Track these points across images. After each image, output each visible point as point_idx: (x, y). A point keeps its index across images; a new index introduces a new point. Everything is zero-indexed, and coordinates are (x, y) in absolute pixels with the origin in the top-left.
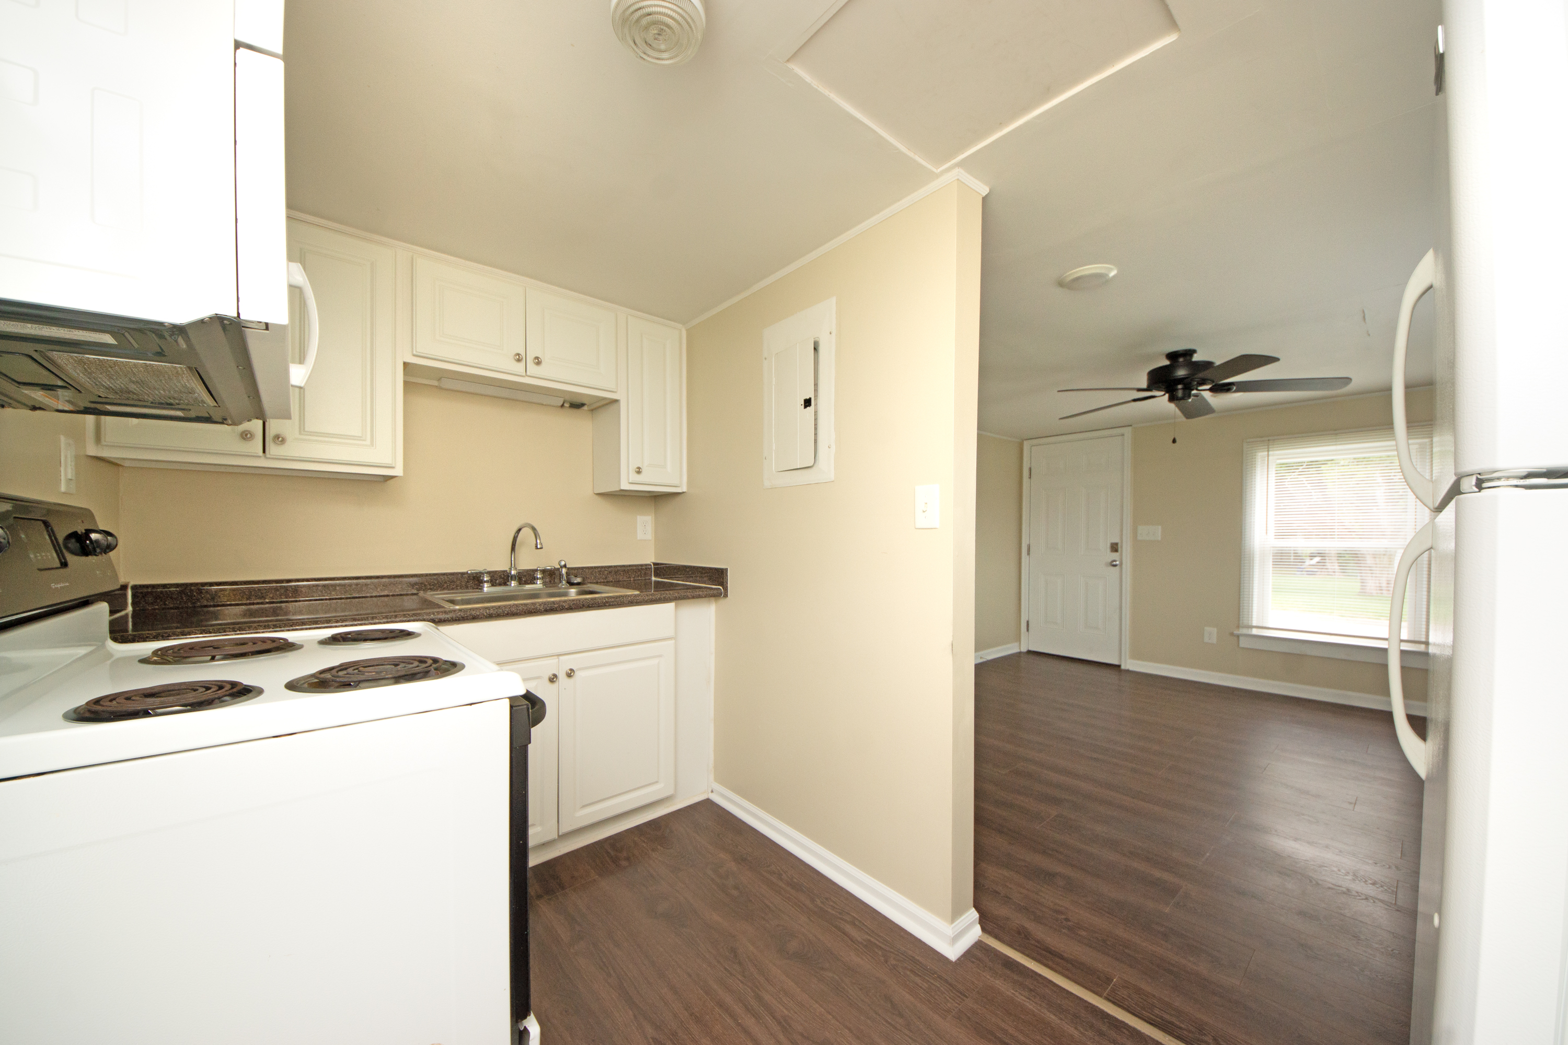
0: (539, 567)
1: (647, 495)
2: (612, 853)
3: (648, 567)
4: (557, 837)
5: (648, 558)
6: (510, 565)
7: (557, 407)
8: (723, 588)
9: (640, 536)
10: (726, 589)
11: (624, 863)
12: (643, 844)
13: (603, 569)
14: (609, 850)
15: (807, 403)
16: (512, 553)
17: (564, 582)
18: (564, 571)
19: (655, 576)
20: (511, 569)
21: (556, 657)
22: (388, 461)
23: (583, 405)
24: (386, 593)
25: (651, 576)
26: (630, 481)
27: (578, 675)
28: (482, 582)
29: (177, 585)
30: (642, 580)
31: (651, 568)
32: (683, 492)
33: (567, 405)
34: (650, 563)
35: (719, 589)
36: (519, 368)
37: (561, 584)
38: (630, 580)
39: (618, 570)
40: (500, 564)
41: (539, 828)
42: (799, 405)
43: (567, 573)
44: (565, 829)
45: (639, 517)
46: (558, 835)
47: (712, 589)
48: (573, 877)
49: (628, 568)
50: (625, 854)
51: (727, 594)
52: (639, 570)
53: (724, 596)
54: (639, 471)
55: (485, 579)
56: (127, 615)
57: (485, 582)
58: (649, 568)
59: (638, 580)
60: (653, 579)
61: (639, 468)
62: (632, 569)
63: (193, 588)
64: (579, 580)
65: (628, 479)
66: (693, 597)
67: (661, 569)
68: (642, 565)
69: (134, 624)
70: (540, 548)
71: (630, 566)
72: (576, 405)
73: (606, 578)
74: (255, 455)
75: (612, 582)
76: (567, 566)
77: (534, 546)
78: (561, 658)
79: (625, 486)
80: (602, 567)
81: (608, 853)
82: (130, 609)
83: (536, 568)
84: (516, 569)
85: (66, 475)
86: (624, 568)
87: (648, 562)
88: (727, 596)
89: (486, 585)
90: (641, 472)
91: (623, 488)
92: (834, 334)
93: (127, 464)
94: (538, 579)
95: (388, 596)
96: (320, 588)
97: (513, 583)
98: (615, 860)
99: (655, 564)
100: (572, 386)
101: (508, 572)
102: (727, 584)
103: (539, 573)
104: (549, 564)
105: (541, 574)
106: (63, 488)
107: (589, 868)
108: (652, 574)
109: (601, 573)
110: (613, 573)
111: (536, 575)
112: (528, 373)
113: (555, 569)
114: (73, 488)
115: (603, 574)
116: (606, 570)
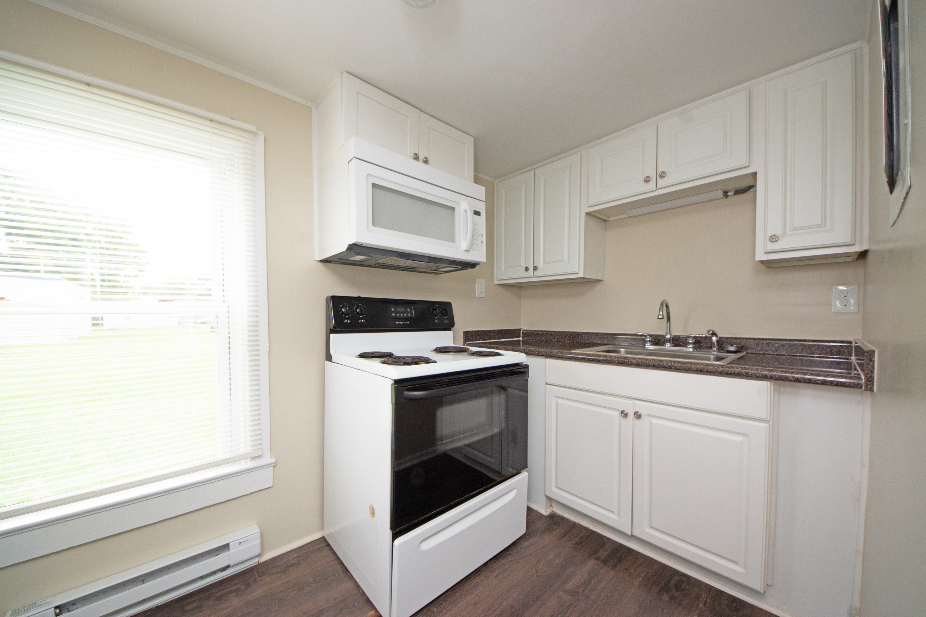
4: (630, 534)
6: (665, 331)
8: (865, 380)
10: (870, 381)
13: (772, 342)
17: (713, 348)
18: (714, 339)
20: (666, 334)
21: (632, 400)
22: (575, 270)
23: (750, 187)
26: (765, 251)
27: (648, 420)
28: (645, 341)
29: (532, 331)
32: (866, 251)
33: (729, 193)
34: (851, 340)
37: (712, 351)
38: (813, 357)
39: (794, 345)
40: (659, 330)
43: (717, 341)
44: (637, 534)
46: (632, 534)
48: (627, 569)
49: (811, 343)
51: (872, 387)
53: (865, 390)
54: (774, 239)
56: (519, 340)
57: (647, 341)
59: (827, 358)
61: (775, 236)
64: (732, 349)
69: (522, 344)
72: (742, 190)
74: (531, 276)
76: (719, 336)
78: (635, 401)
79: (761, 257)
83: (688, 335)
84: (671, 334)
85: (479, 291)
86: (804, 343)
88: (872, 390)
89: (648, 343)
90: (778, 239)
91: (758, 259)
97: (669, 345)
101: (665, 336)
102: (872, 372)
103: (691, 339)
104: (702, 332)
105: (692, 340)
106: (477, 296)
107: (643, 575)
108: (852, 352)
109: (770, 345)
110: (787, 347)
111: (688, 341)
112: (658, 187)
113: (706, 337)
114: (483, 295)
115: (772, 346)
116: (777, 343)
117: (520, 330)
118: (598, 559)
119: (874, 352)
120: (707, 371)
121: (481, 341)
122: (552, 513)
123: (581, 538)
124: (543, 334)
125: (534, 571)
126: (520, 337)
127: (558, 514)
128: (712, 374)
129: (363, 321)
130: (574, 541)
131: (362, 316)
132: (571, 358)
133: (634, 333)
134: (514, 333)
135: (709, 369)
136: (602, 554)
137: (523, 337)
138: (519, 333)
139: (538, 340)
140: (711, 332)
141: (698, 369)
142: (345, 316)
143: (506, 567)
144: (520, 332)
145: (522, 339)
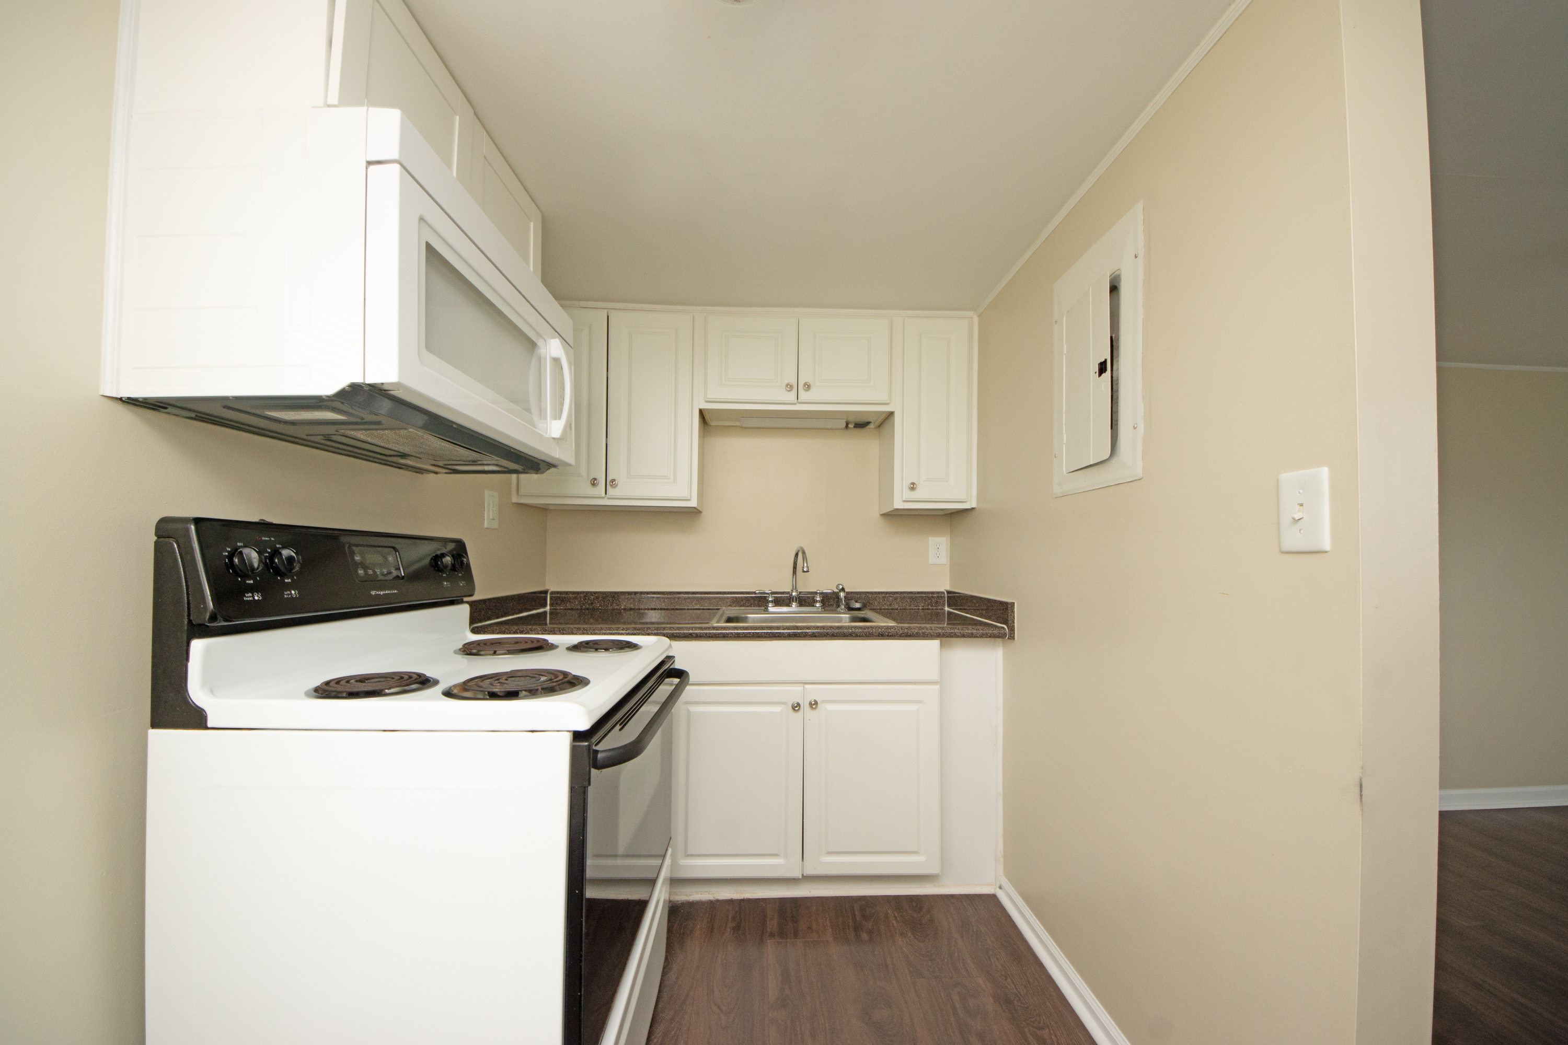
0: (818, 590)
1: (941, 513)
2: (858, 918)
3: (940, 595)
4: (801, 877)
5: (943, 585)
6: (792, 588)
7: (842, 429)
8: (1008, 628)
9: (932, 559)
10: (1012, 629)
11: (864, 936)
12: (894, 922)
13: (887, 595)
14: (857, 913)
15: (1102, 368)
16: (793, 575)
17: (843, 607)
18: (842, 595)
19: (949, 606)
20: (792, 591)
21: (802, 685)
22: (685, 494)
23: (868, 423)
24: (698, 607)
25: (944, 605)
26: (904, 499)
27: (824, 708)
28: (768, 602)
29: (574, 593)
30: (933, 609)
31: (944, 597)
32: (973, 509)
33: (851, 426)
34: (944, 591)
35: (1003, 628)
36: (792, 396)
37: (839, 608)
38: (919, 609)
39: (904, 597)
40: (784, 585)
41: (782, 861)
42: (1092, 373)
43: (845, 597)
44: (809, 871)
45: (930, 538)
46: (803, 875)
47: (996, 626)
48: (809, 928)
49: (917, 595)
50: (870, 925)
51: (1014, 636)
52: (930, 598)
53: (1008, 638)
54: (913, 487)
55: (770, 599)
56: (545, 612)
57: (770, 602)
58: (941, 597)
59: (928, 609)
60: (947, 609)
61: (913, 484)
62: (920, 597)
63: (581, 595)
64: (858, 605)
65: (902, 498)
66: (964, 636)
67: (955, 599)
68: (932, 593)
69: (551, 619)
70: (808, 571)
71: (918, 593)
72: (861, 425)
73: (891, 605)
74: (599, 496)
75: (897, 609)
76: (846, 590)
77: (802, 568)
78: (807, 686)
79: (898, 504)
80: (887, 593)
81: (854, 915)
82: (548, 608)
83: (815, 591)
84: (797, 591)
85: (488, 515)
86: (911, 595)
87: (942, 590)
88: (1014, 639)
89: (770, 605)
90: (916, 488)
91: (896, 507)
92: (1140, 257)
93: (551, 508)
94: (817, 601)
95: (699, 609)
96: (655, 599)
97: (794, 605)
98: (857, 928)
99: (949, 592)
100: (852, 405)
101: (790, 593)
102: (1014, 622)
103: (818, 597)
104: (828, 587)
105: (820, 597)
106: (486, 525)
107: (829, 924)
108: (945, 603)
109: (886, 599)
110: (899, 600)
111: (815, 598)
112: (799, 400)
113: (834, 593)
114: (495, 525)
115: (887, 600)
116: (891, 597)
117: (546, 592)
118: (772, 935)
119: (1014, 603)
120: (888, 636)
121: (494, 619)
122: (670, 905)
123: (734, 919)
124: (597, 598)
125: (715, 1009)
126: (545, 606)
127: (680, 902)
128: (892, 638)
129: (293, 592)
130: (729, 930)
131: (290, 580)
132: (717, 636)
133: (754, 591)
134: (537, 599)
135: (890, 632)
136: (772, 924)
137: (551, 605)
138: (545, 599)
139: (588, 609)
140: (841, 587)
141: (879, 634)
142: (243, 582)
143: (673, 1032)
144: (547, 597)
145: (550, 609)
